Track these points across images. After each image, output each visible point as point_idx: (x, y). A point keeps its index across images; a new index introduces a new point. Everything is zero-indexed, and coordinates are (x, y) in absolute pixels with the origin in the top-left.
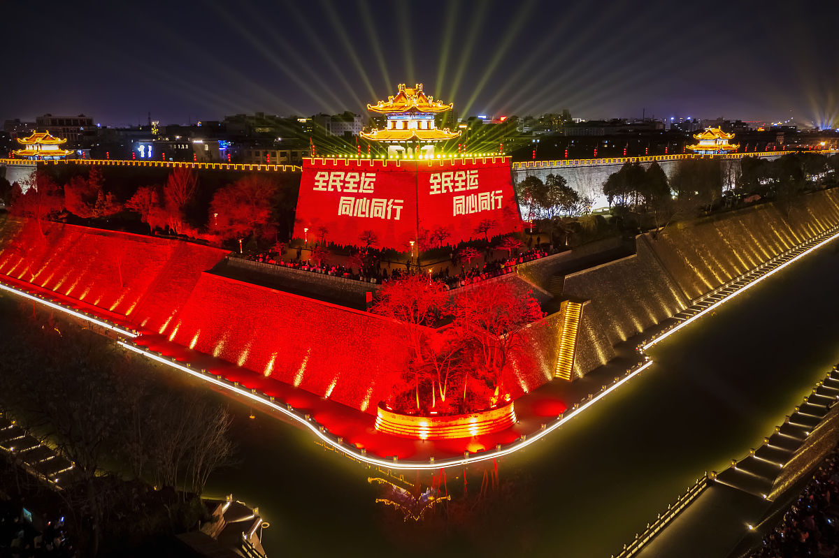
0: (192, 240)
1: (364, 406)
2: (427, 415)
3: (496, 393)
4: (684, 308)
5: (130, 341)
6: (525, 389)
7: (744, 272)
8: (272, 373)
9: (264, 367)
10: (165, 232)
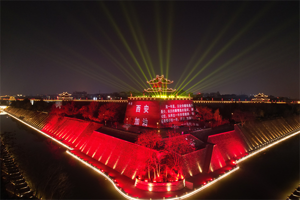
0: (94, 121)
1: (133, 177)
2: (152, 182)
3: (178, 176)
4: (252, 149)
5: (70, 151)
6: (191, 175)
7: (273, 139)
8: (107, 164)
9: (105, 162)
10: (88, 119)
